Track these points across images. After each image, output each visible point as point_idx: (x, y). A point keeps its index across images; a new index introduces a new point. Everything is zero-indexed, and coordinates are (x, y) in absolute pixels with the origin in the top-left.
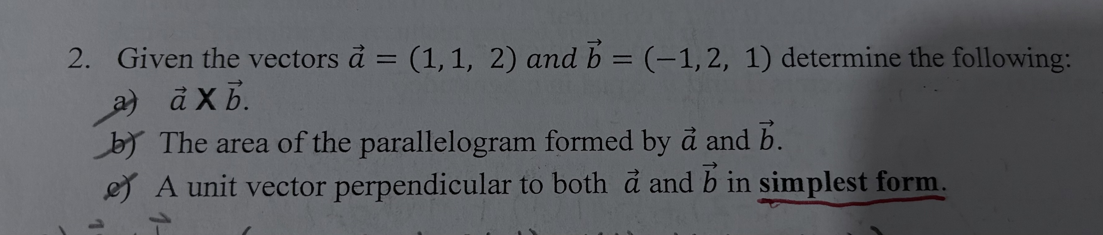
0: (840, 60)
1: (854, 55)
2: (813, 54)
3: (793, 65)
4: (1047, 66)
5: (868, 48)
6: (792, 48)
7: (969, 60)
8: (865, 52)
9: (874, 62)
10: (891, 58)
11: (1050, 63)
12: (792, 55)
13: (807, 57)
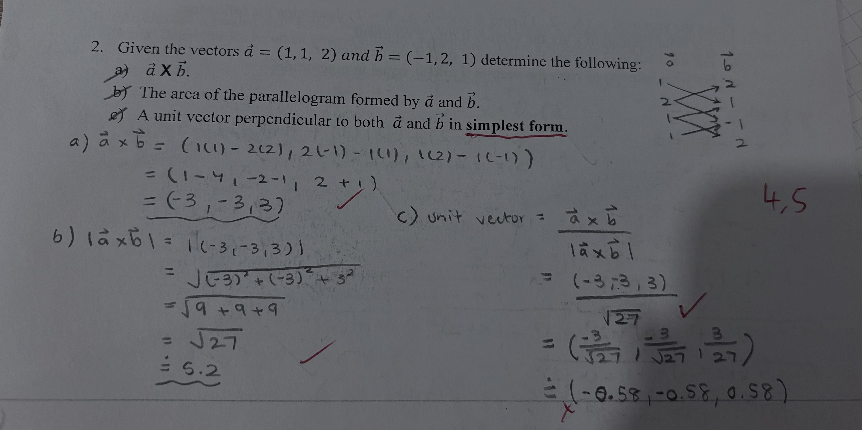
0: (513, 62)
1: (521, 59)
2: (498, 58)
3: (487, 64)
4: (628, 68)
5: (528, 56)
6: (487, 55)
7: (584, 64)
8: (526, 58)
9: (531, 64)
10: (541, 62)
11: (630, 67)
12: (487, 59)
13: (495, 60)
